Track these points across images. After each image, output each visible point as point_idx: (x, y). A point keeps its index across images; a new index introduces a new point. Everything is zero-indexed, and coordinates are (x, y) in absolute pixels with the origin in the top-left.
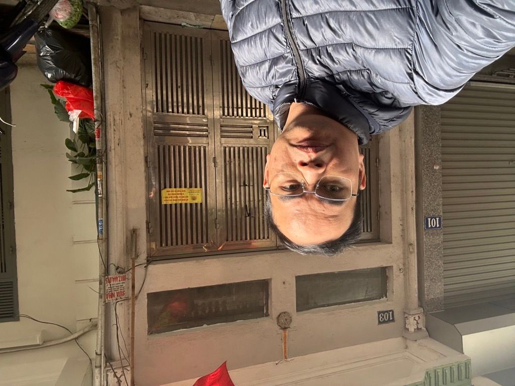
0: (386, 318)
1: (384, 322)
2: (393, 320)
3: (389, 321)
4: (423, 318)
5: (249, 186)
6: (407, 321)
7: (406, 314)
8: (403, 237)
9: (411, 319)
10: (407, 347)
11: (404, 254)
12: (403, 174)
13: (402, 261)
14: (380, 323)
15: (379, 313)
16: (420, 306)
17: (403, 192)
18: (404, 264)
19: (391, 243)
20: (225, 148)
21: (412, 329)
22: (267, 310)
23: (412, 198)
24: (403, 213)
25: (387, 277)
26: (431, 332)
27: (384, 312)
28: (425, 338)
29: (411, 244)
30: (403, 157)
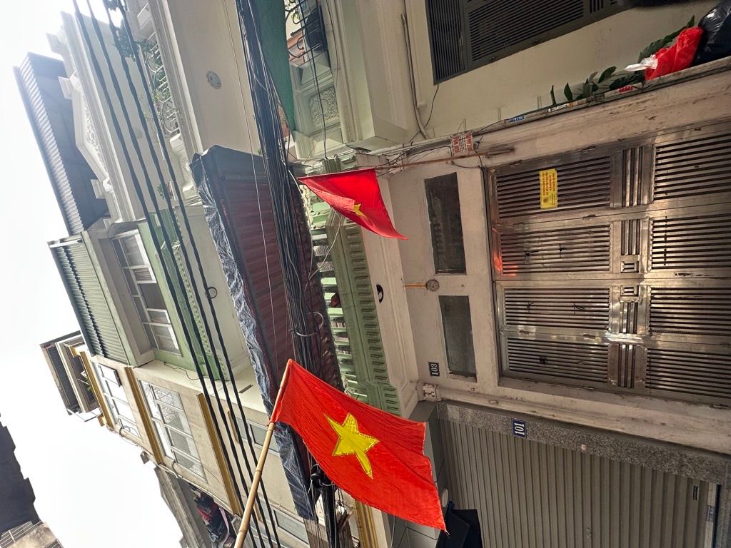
0: (434, 369)
1: (430, 367)
2: (432, 375)
3: (431, 372)
4: (433, 400)
5: (560, 254)
6: (430, 386)
7: (436, 386)
8: (505, 398)
9: (432, 390)
11: (488, 395)
12: (575, 411)
13: (481, 392)
14: (430, 363)
15: (437, 364)
16: (443, 400)
17: (553, 407)
18: (478, 393)
19: (499, 385)
20: (608, 226)
21: (424, 388)
22: (441, 272)
23: (547, 414)
24: (529, 402)
25: (467, 377)
26: (422, 403)
27: (438, 368)
29: (497, 403)
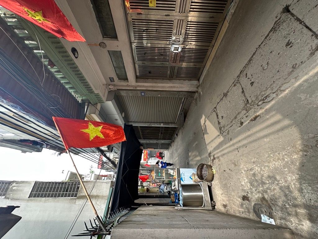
0: (112, 80)
1: (110, 79)
2: (111, 82)
3: (111, 81)
4: (114, 90)
5: (156, 32)
6: (112, 86)
7: (114, 85)
8: (138, 86)
9: (113, 87)
10: (103, 85)
11: (133, 86)
12: (158, 87)
13: (130, 85)
14: (110, 78)
15: (113, 78)
16: (117, 89)
17: (152, 87)
18: (130, 86)
19: (136, 82)
20: (173, 21)
21: (110, 87)
22: (106, 37)
23: (150, 89)
24: (146, 86)
25: (125, 80)
26: (110, 92)
27: (113, 79)
28: (108, 90)
29: (136, 88)
30: (163, 87)
